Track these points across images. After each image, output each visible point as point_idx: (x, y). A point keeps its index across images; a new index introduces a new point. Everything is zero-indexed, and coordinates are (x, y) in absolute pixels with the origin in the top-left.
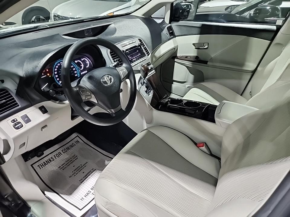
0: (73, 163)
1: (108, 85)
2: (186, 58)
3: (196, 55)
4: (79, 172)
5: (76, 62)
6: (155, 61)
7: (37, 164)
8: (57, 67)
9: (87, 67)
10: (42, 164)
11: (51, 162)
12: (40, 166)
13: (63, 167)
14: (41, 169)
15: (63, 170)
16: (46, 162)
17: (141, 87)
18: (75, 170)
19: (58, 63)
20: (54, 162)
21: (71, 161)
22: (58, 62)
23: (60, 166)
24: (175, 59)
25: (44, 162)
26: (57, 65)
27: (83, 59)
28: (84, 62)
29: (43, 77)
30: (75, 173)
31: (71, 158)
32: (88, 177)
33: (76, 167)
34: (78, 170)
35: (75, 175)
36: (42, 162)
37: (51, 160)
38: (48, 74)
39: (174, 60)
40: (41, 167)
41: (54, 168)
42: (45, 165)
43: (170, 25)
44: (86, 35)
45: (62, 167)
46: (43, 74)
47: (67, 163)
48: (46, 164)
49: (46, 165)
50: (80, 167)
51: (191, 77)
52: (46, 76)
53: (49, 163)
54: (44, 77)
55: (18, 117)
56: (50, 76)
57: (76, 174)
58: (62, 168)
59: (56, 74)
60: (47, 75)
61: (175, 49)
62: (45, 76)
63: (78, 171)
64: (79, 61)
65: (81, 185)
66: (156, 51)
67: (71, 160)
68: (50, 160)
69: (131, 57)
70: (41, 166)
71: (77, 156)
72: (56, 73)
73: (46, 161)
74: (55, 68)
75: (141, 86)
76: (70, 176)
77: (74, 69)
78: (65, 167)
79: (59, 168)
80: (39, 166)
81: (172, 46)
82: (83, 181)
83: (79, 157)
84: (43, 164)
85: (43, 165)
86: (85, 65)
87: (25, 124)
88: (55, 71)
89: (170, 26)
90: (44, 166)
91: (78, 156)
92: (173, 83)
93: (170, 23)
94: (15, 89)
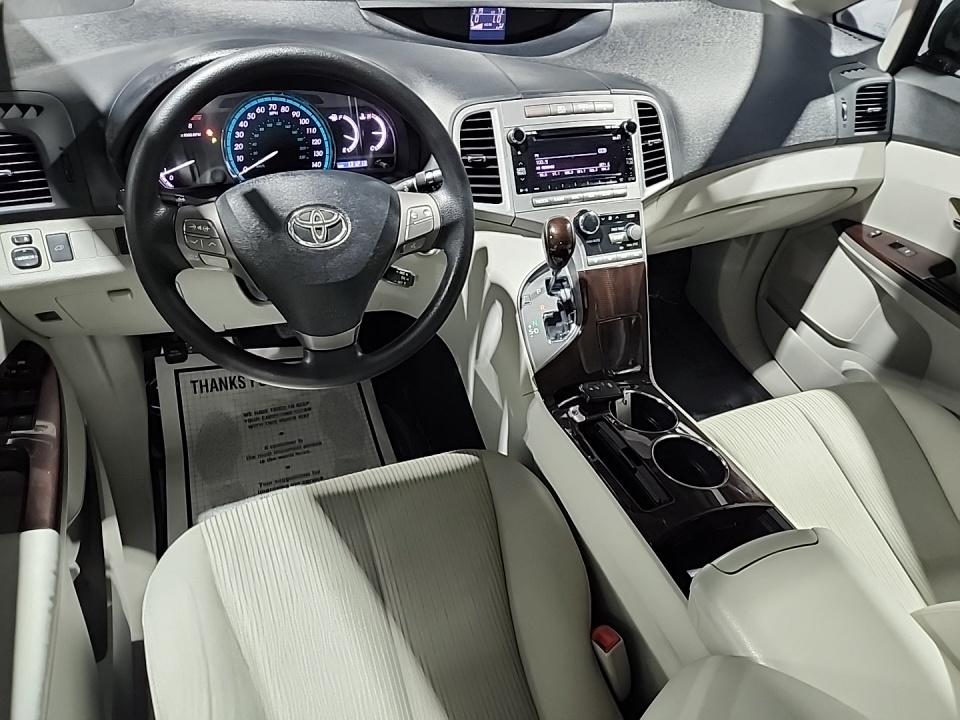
0: (286, 424)
1: (310, 244)
2: (889, 248)
3: (946, 252)
4: (280, 458)
5: (334, 118)
6: (692, 212)
7: (195, 376)
8: (251, 116)
9: (372, 148)
10: (206, 381)
11: (231, 388)
12: (198, 384)
13: (253, 419)
14: (195, 392)
15: (251, 427)
16: (217, 382)
17: (536, 295)
18: (274, 446)
19: (260, 105)
20: (240, 393)
21: (287, 414)
22: (261, 101)
23: (250, 414)
24: (844, 234)
25: (213, 380)
26: (253, 109)
27: (369, 116)
28: (368, 127)
29: (186, 135)
30: (270, 454)
31: (293, 406)
32: (287, 486)
33: (283, 439)
34: (282, 452)
35: (263, 461)
36: (208, 375)
37: (237, 383)
38: (210, 133)
39: (839, 235)
40: (198, 389)
41: (232, 409)
42: (212, 388)
43: (887, 78)
44: (473, 28)
45: (253, 417)
46: (190, 126)
47: (273, 413)
48: (216, 386)
49: (214, 390)
50: (292, 446)
51: (883, 337)
52: (199, 135)
53: (226, 388)
54: (190, 135)
55: (40, 232)
56: (214, 140)
57: (270, 460)
58: (250, 421)
59: (239, 141)
60: (204, 134)
61: (855, 189)
62: (195, 135)
63: (280, 455)
64: (346, 118)
65: (253, 498)
66: (729, 175)
67: (289, 410)
68: (232, 383)
69: (553, 167)
70: (201, 386)
71: (310, 409)
72: (240, 135)
73: (220, 380)
74: (244, 118)
75: (538, 291)
76: (252, 455)
77: (316, 142)
78: (261, 421)
79: (246, 415)
80: (194, 382)
81: (846, 176)
82: (267, 491)
83: (314, 414)
84: (209, 382)
85: (207, 386)
86: (368, 139)
87: (51, 262)
88: (237, 128)
89: (886, 84)
90: (207, 390)
91: (314, 410)
92: (799, 328)
93: (893, 70)
94: (61, 149)
